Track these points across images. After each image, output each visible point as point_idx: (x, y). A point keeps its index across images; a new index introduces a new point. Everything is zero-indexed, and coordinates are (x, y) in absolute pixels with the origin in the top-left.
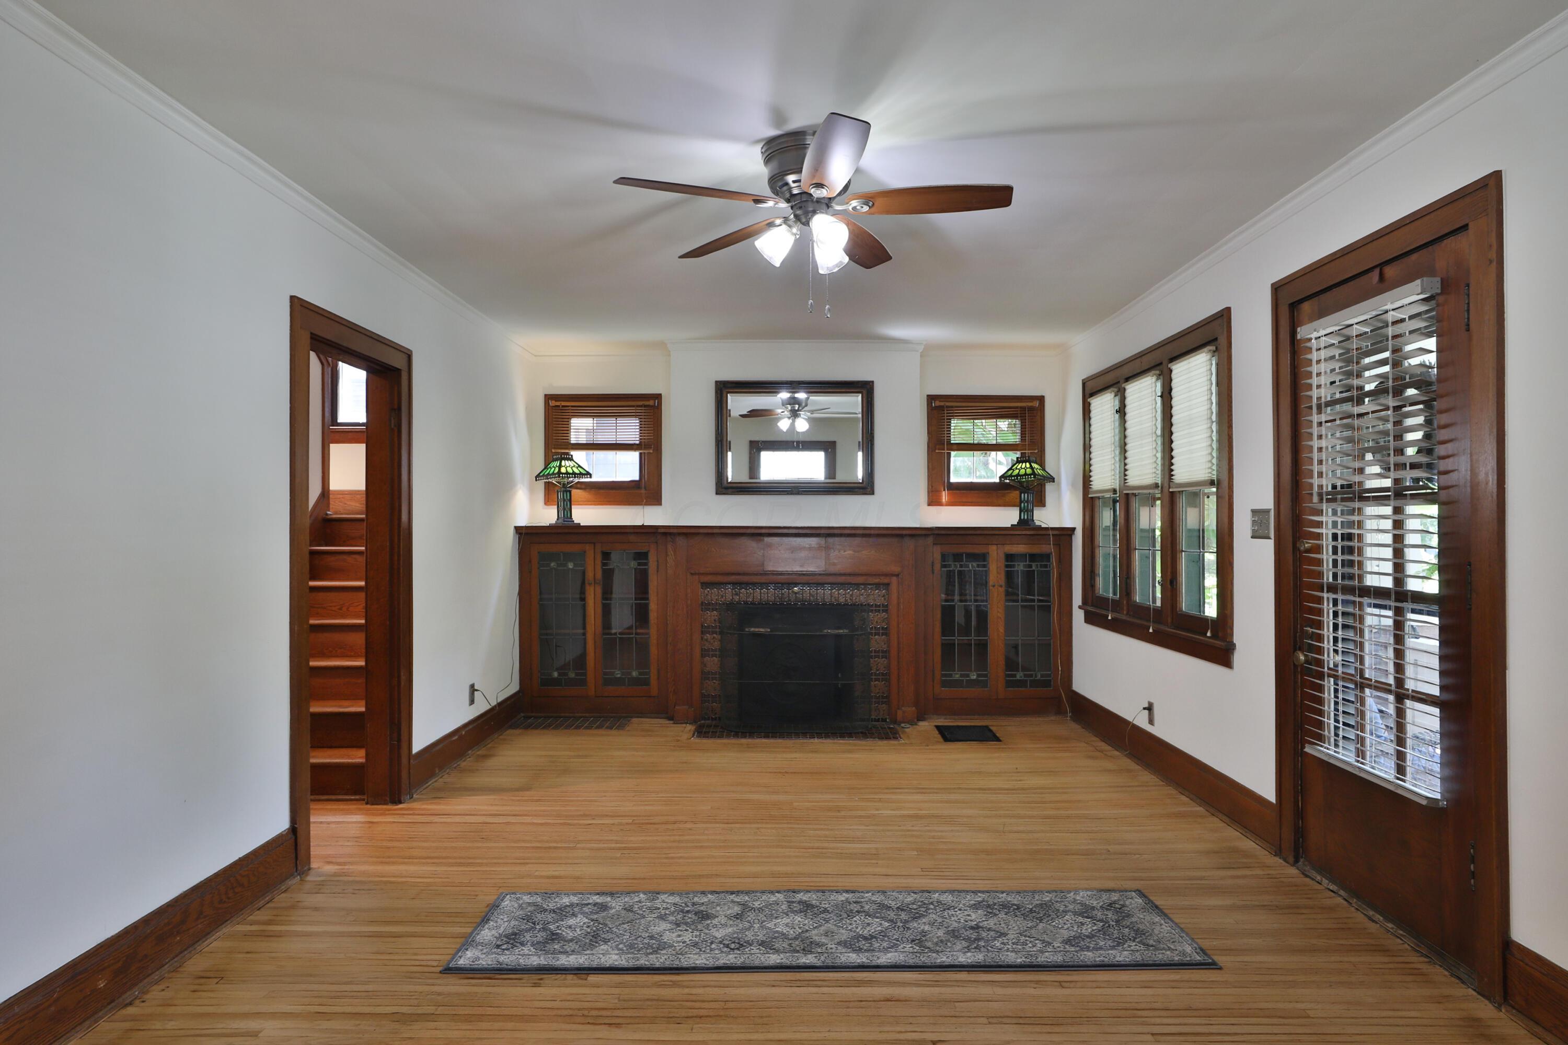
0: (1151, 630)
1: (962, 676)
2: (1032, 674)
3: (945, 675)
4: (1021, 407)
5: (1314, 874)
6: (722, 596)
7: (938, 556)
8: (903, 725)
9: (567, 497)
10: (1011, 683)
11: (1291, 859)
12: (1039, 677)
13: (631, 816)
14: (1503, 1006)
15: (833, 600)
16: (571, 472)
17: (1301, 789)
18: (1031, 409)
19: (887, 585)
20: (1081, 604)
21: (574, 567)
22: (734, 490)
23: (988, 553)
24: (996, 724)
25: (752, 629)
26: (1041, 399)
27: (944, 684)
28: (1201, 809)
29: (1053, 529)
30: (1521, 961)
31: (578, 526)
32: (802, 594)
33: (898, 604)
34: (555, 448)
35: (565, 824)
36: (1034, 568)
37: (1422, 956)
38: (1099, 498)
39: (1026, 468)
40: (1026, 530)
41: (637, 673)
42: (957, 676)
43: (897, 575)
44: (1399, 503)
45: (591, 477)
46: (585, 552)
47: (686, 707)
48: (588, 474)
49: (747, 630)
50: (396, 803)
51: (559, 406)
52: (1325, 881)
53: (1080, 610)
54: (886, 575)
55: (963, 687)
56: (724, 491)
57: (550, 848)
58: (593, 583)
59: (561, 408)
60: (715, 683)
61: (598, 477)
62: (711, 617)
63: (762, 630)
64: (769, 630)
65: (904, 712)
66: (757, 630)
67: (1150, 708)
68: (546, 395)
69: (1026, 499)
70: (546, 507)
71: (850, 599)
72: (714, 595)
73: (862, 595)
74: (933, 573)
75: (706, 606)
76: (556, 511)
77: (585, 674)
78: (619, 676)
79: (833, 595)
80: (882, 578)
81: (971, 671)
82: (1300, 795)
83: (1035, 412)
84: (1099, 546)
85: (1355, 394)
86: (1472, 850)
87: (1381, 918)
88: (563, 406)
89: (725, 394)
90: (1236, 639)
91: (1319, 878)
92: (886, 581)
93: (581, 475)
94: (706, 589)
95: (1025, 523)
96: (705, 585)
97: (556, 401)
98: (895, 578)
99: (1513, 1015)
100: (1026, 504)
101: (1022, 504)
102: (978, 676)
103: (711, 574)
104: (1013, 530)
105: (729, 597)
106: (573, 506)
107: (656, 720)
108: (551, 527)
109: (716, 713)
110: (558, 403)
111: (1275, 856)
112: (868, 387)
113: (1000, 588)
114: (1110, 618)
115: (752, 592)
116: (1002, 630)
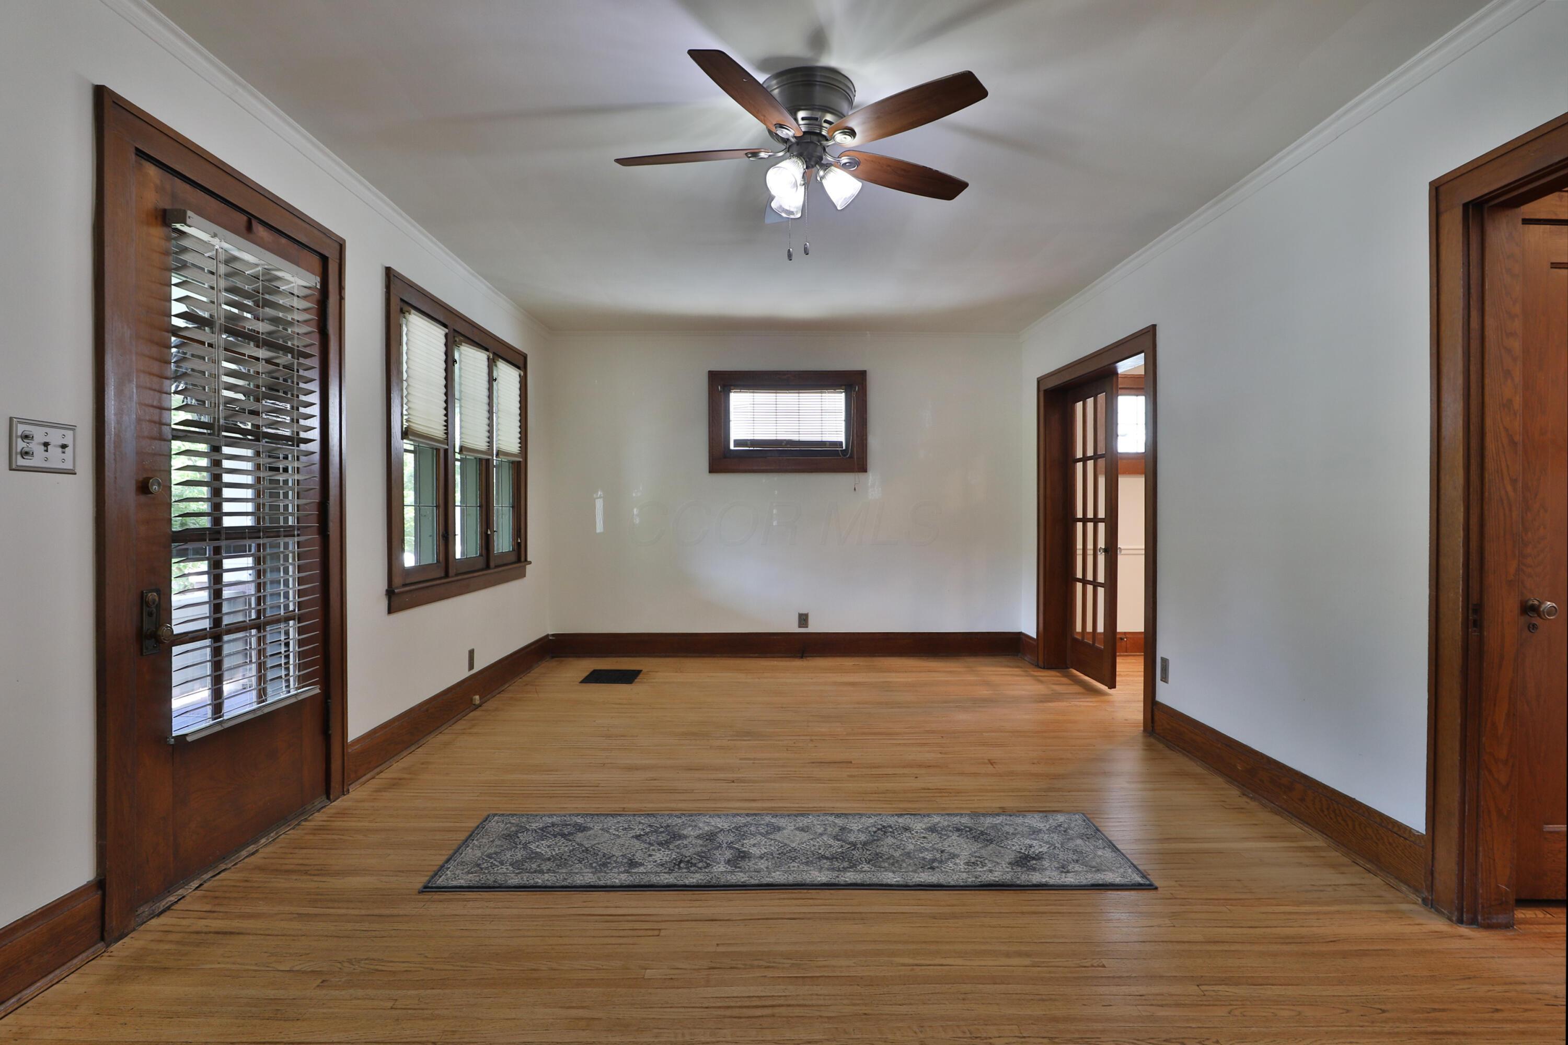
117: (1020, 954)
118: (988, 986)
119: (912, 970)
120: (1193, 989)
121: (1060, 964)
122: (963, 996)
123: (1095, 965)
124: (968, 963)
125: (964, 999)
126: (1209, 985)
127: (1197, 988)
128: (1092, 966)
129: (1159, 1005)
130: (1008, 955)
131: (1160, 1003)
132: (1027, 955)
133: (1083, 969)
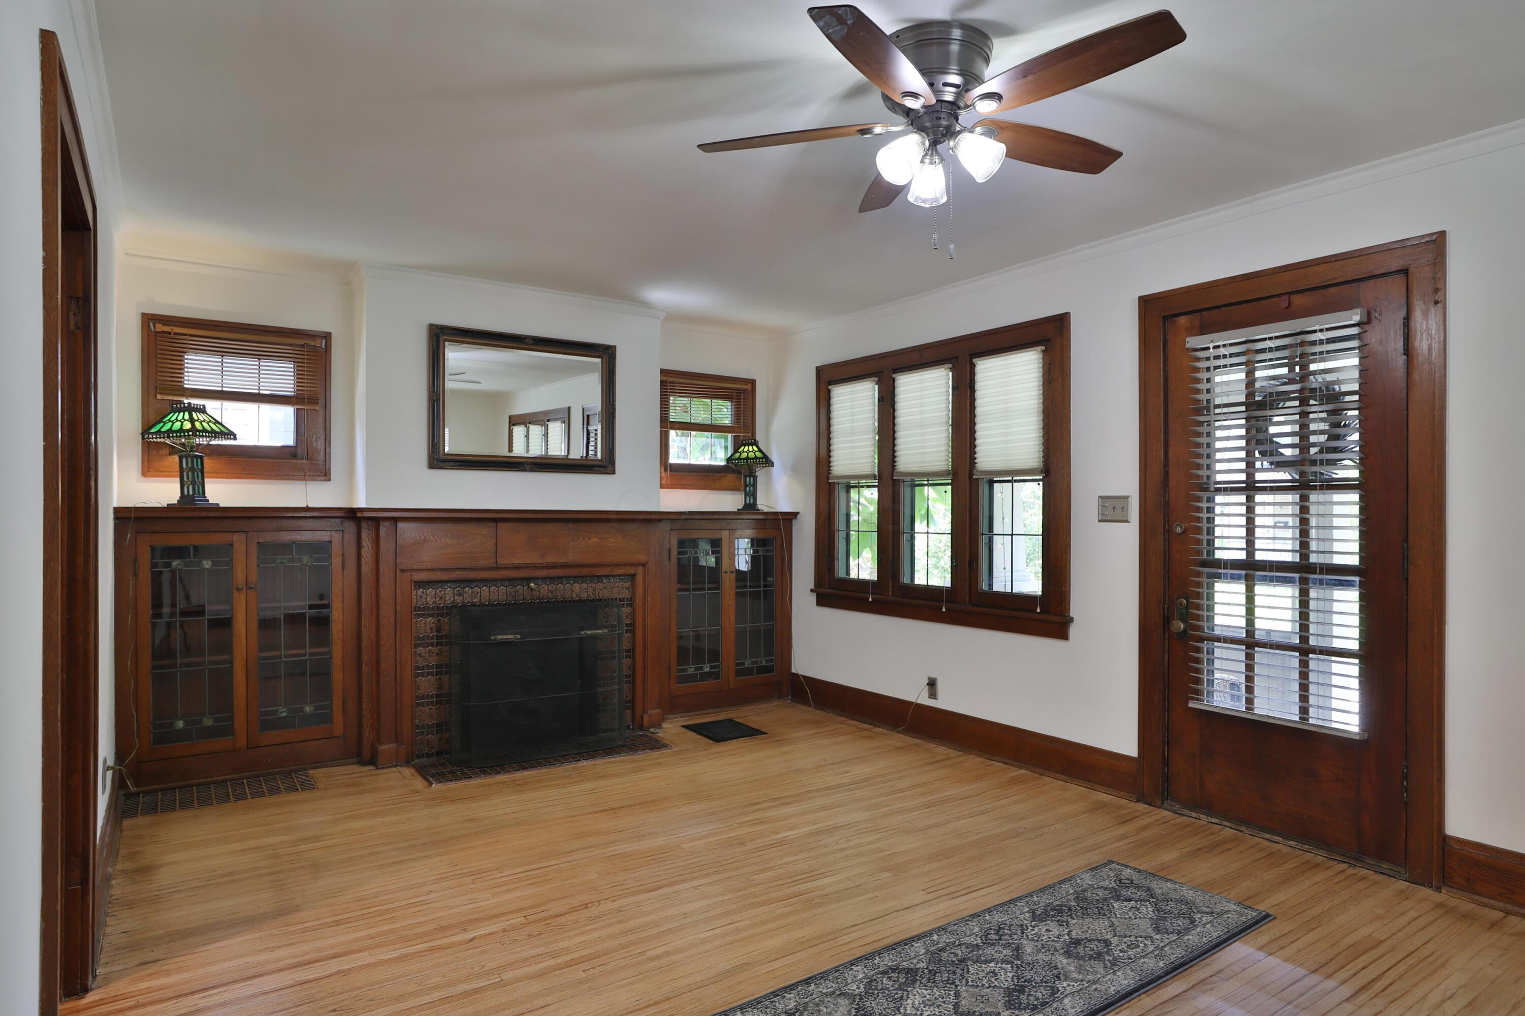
0: (944, 610)
1: (696, 669)
2: (758, 661)
3: (682, 671)
4: (736, 389)
5: (1186, 812)
6: (441, 598)
7: (674, 543)
8: (652, 730)
9: (197, 465)
10: (739, 673)
11: (1159, 803)
12: (764, 663)
13: (519, 910)
14: (1442, 888)
15: (574, 596)
16: (201, 428)
17: (1168, 740)
18: (745, 391)
19: (633, 576)
20: (813, 587)
21: (213, 565)
22: (452, 464)
23: (721, 539)
24: (747, 715)
25: (499, 637)
26: (753, 382)
27: (682, 680)
28: (1023, 771)
29: (782, 513)
30: (1461, 850)
31: (216, 508)
32: (539, 591)
33: (645, 597)
34: (161, 393)
35: (431, 950)
36: (760, 553)
37: (1339, 863)
38: (839, 484)
39: (748, 452)
40: (753, 514)
41: (312, 708)
42: (692, 670)
43: (643, 565)
44: (1251, 493)
45: (235, 439)
46: (232, 545)
47: (393, 745)
48: (231, 435)
49: (492, 638)
50: (77, 994)
51: (170, 333)
52: (1203, 817)
53: (813, 593)
54: (632, 565)
55: (697, 682)
56: (441, 464)
57: (476, 991)
58: (244, 587)
59: (172, 336)
60: (431, 709)
61: (246, 438)
62: (426, 625)
63: (510, 637)
64: (519, 637)
65: (650, 716)
66: (505, 637)
67: (932, 684)
68: (144, 315)
69: (752, 483)
70: (144, 479)
71: (593, 594)
72: (430, 596)
73: (605, 588)
74: (670, 560)
75: (422, 611)
76: (178, 486)
77: (231, 718)
78: (284, 714)
79: (573, 589)
80: (628, 568)
81: (704, 663)
82: (1166, 746)
83: (747, 395)
84: (839, 531)
85: (1268, 399)
86: (1405, 770)
87: (1281, 839)
88: (175, 334)
89: (441, 343)
90: (1073, 613)
91: (1194, 814)
92: (631, 571)
93: (214, 434)
94: (419, 589)
95: (750, 507)
96: (420, 584)
97: (163, 325)
98: (641, 568)
99: (1454, 893)
100: (752, 488)
101: (748, 489)
102: (711, 667)
103: (428, 570)
104: (738, 514)
105: (449, 599)
106: (206, 479)
107: (347, 767)
108: (170, 507)
109: (432, 748)
110: (167, 329)
111: (1136, 802)
112: (610, 351)
113: (731, 575)
114: (870, 600)
115: (479, 590)
116: (733, 618)
117: (658, 957)
118: (673, 926)
119: (732, 920)
120: (505, 977)
121: (622, 961)
122: (686, 916)
123: (591, 970)
124: (695, 937)
125: (685, 914)
126: (493, 983)
127: (503, 978)
128: (594, 968)
129: (541, 954)
130: (667, 954)
131: (540, 957)
132: (651, 959)
133: (602, 963)
